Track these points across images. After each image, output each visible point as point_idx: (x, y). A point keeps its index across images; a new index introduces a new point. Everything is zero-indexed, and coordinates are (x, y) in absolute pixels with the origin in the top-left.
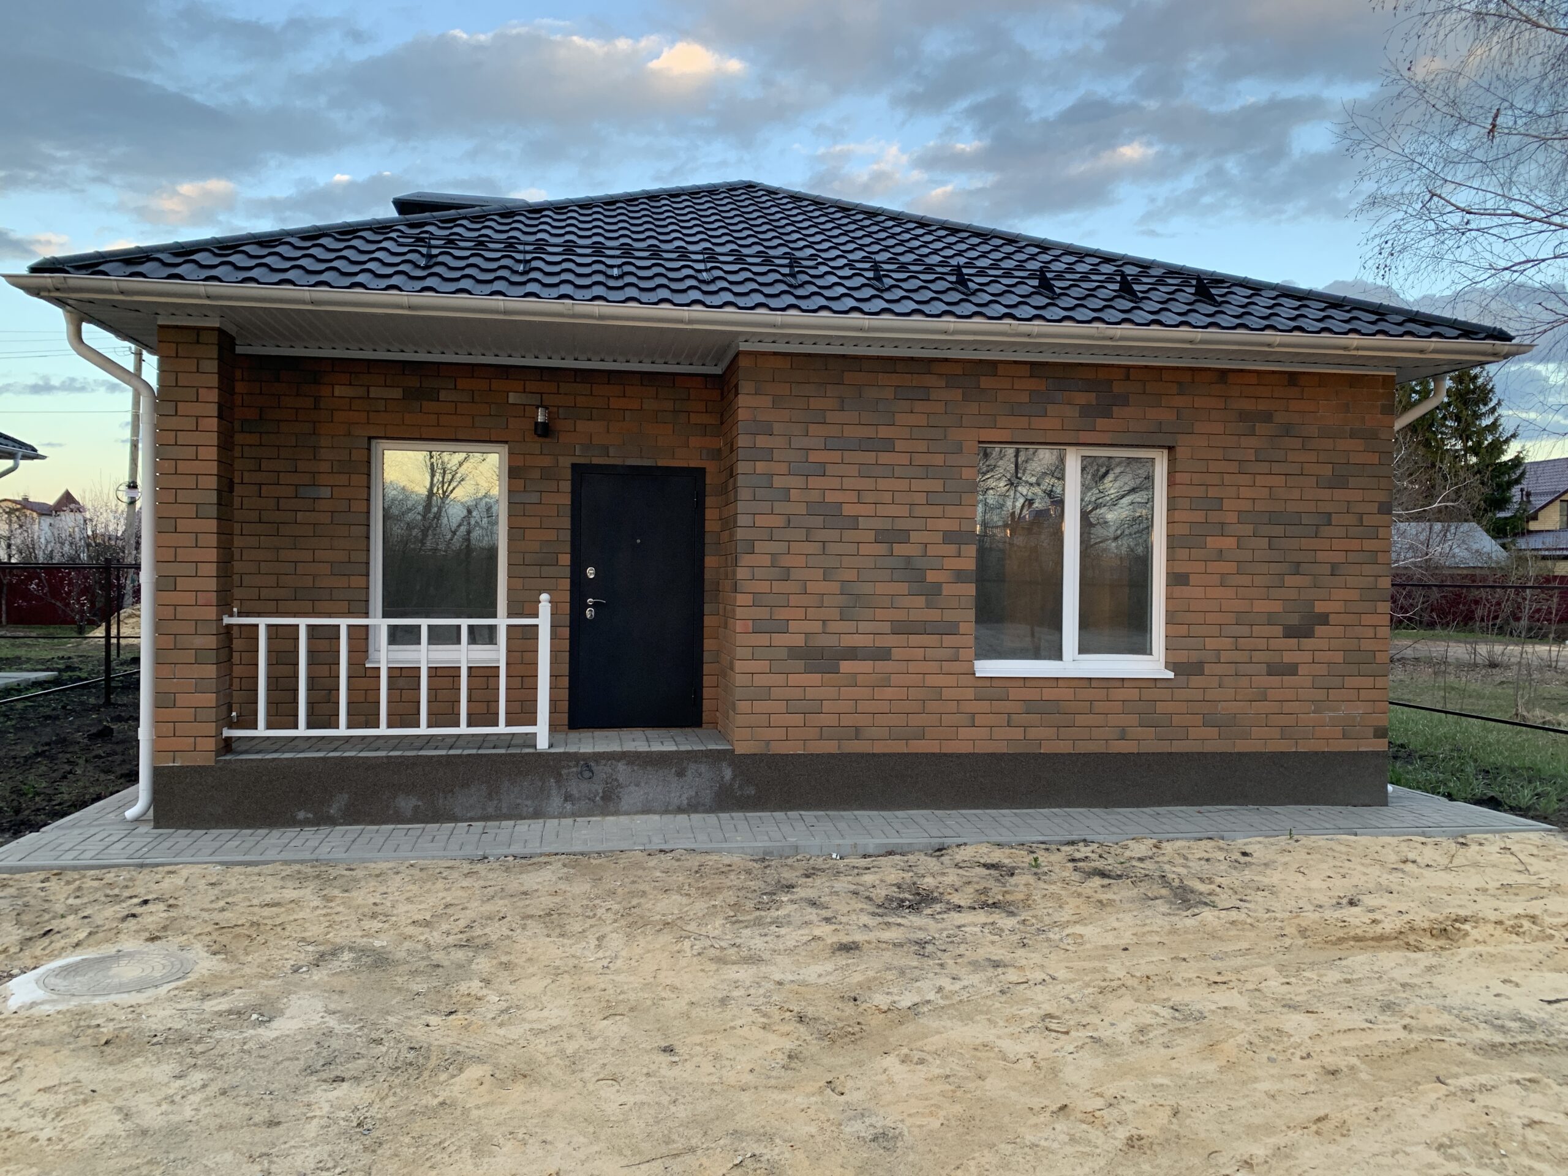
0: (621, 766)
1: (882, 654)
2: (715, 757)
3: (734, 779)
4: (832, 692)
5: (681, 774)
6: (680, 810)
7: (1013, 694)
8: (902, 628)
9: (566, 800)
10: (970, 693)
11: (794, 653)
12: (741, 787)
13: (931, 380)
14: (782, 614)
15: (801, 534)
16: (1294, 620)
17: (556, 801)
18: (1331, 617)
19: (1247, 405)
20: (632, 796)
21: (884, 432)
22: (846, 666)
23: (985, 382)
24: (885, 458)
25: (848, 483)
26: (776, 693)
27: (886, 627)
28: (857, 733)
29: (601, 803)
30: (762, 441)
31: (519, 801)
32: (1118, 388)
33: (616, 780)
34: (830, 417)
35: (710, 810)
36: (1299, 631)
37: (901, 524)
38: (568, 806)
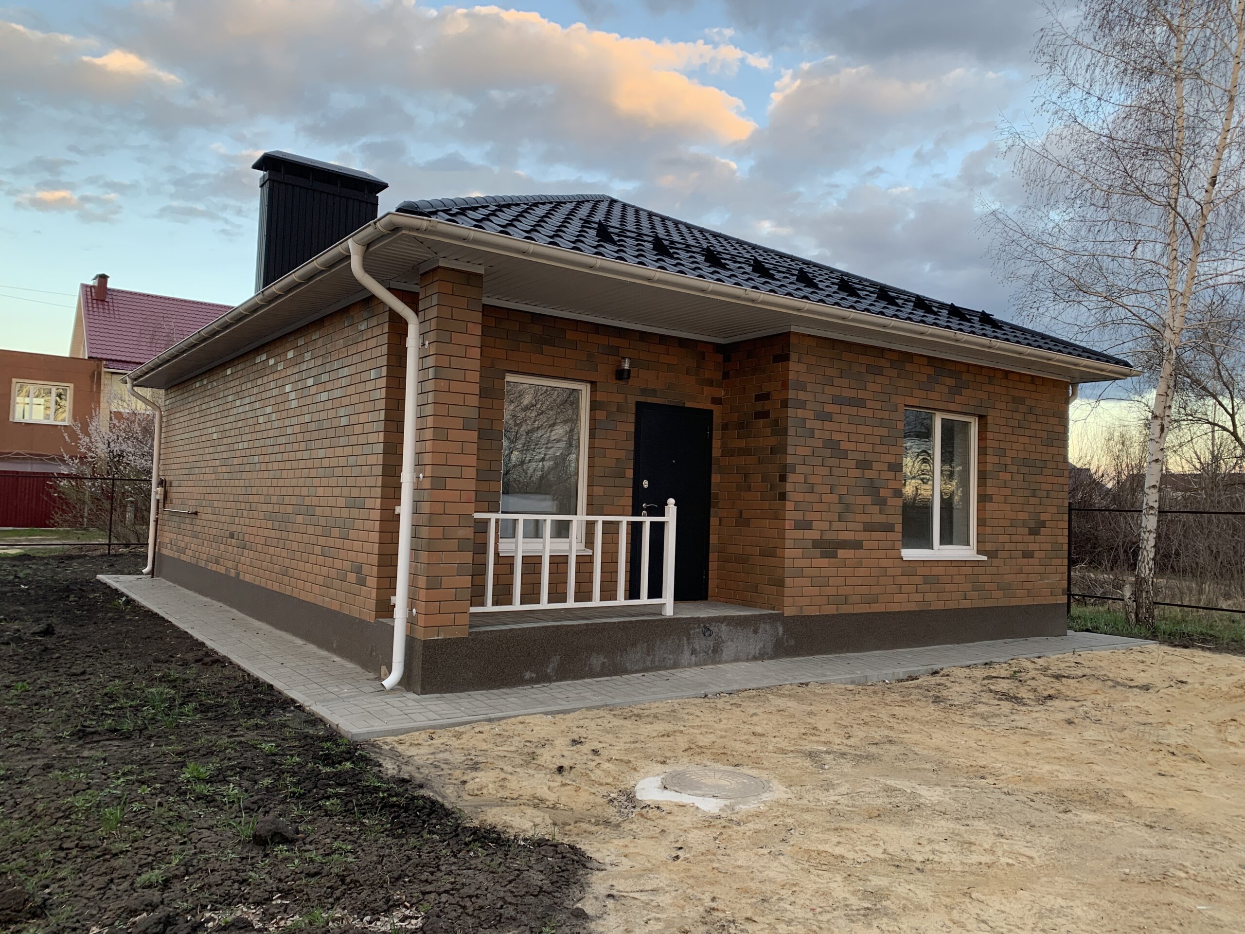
0: (723, 627)
1: (857, 545)
2: (773, 619)
3: (783, 634)
4: (832, 571)
5: (756, 632)
6: (755, 658)
7: (920, 571)
8: (869, 528)
9: (692, 654)
10: (899, 571)
11: (816, 544)
12: (787, 641)
13: (884, 363)
14: (809, 516)
15: (819, 461)
16: (1032, 524)
17: (687, 655)
18: (1047, 523)
19: (1016, 393)
20: (729, 649)
21: (861, 394)
22: (841, 553)
23: (909, 367)
24: (862, 412)
25: (844, 427)
26: (806, 572)
27: (860, 526)
28: (846, 600)
29: (711, 655)
30: (802, 396)
31: (665, 655)
32: (965, 377)
33: (721, 637)
34: (836, 381)
35: (771, 658)
36: (1034, 532)
37: (869, 457)
38: (693, 658)
